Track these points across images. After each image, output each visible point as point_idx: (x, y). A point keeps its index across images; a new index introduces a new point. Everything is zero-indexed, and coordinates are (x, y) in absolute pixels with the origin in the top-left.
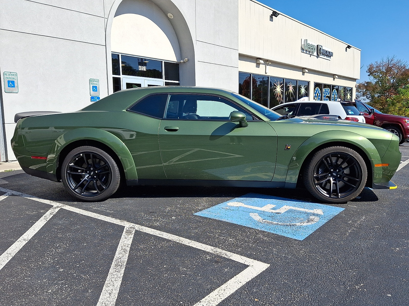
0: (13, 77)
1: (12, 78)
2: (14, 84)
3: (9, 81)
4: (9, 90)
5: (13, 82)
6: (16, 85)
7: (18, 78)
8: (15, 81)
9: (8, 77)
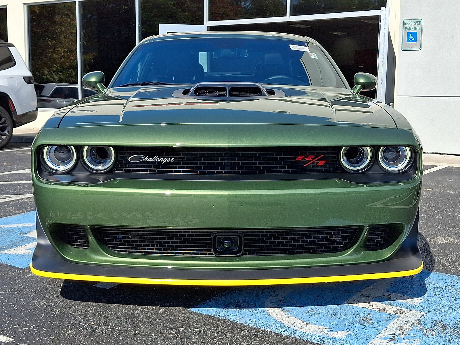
0: (416, 26)
1: (413, 28)
2: (416, 38)
3: (409, 34)
4: (408, 47)
5: (415, 34)
6: (418, 38)
7: (423, 27)
8: (419, 33)
9: (409, 28)
